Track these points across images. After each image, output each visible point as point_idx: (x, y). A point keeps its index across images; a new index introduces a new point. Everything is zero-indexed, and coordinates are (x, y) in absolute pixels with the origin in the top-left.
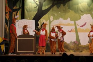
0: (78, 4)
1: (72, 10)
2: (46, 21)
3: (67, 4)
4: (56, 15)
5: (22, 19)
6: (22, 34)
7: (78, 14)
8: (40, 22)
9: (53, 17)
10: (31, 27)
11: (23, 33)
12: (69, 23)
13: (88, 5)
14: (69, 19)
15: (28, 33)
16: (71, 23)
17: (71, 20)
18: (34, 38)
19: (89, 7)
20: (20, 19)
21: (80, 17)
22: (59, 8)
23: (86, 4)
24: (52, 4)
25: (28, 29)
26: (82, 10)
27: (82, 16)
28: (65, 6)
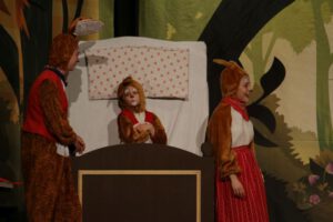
2: (298, 49)
5: (117, 35)
6: (117, 141)
8: (250, 56)
10: (182, 95)
11: (122, 136)
15: (160, 137)
18: (198, 173)
20: (104, 36)
25: (150, 106)
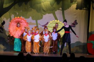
0: (40, 3)
1: (34, 9)
3: (29, 3)
4: (17, 13)
7: (40, 13)
9: (15, 15)
12: (31, 22)
13: (50, 4)
14: (31, 18)
16: (32, 22)
17: (33, 19)
19: (52, 6)
21: (42, 16)
22: (21, 6)
23: (49, 3)
24: (13, 2)
26: (44, 9)
27: (44, 15)
28: (27, 4)
